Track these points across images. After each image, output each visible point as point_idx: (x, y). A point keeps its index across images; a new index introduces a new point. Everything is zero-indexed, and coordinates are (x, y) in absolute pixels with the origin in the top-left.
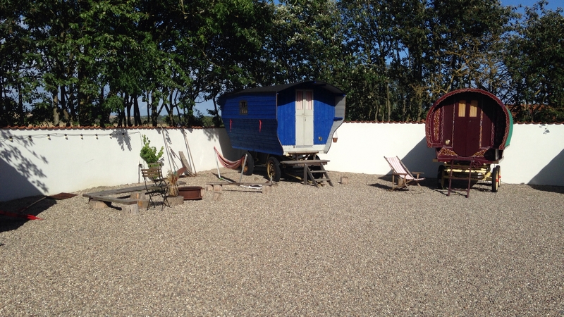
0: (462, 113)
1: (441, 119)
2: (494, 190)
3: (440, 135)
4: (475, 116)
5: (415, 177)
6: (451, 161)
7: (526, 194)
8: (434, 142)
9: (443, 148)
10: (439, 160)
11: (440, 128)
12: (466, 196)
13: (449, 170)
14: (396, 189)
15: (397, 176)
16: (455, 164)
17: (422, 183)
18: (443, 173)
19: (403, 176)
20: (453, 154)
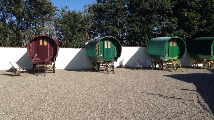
0: (41, 44)
1: (33, 46)
2: (54, 72)
3: (33, 52)
4: (46, 45)
5: (24, 70)
6: (38, 62)
7: (64, 73)
8: (31, 55)
9: (35, 57)
10: (33, 62)
11: (33, 49)
12: (45, 75)
13: (37, 66)
14: (15, 75)
15: (16, 70)
16: (40, 63)
17: (27, 72)
18: (35, 67)
19: (18, 70)
20: (38, 60)
